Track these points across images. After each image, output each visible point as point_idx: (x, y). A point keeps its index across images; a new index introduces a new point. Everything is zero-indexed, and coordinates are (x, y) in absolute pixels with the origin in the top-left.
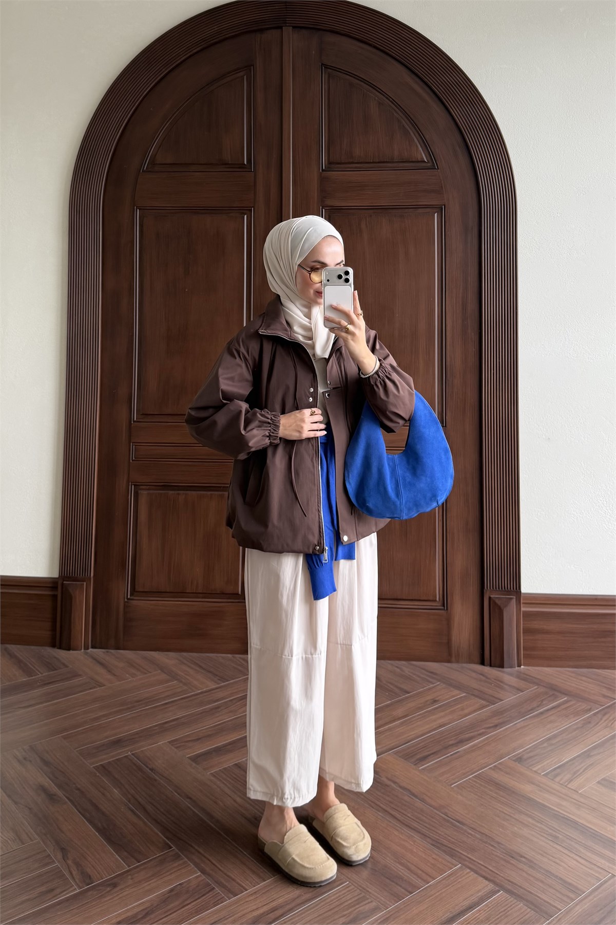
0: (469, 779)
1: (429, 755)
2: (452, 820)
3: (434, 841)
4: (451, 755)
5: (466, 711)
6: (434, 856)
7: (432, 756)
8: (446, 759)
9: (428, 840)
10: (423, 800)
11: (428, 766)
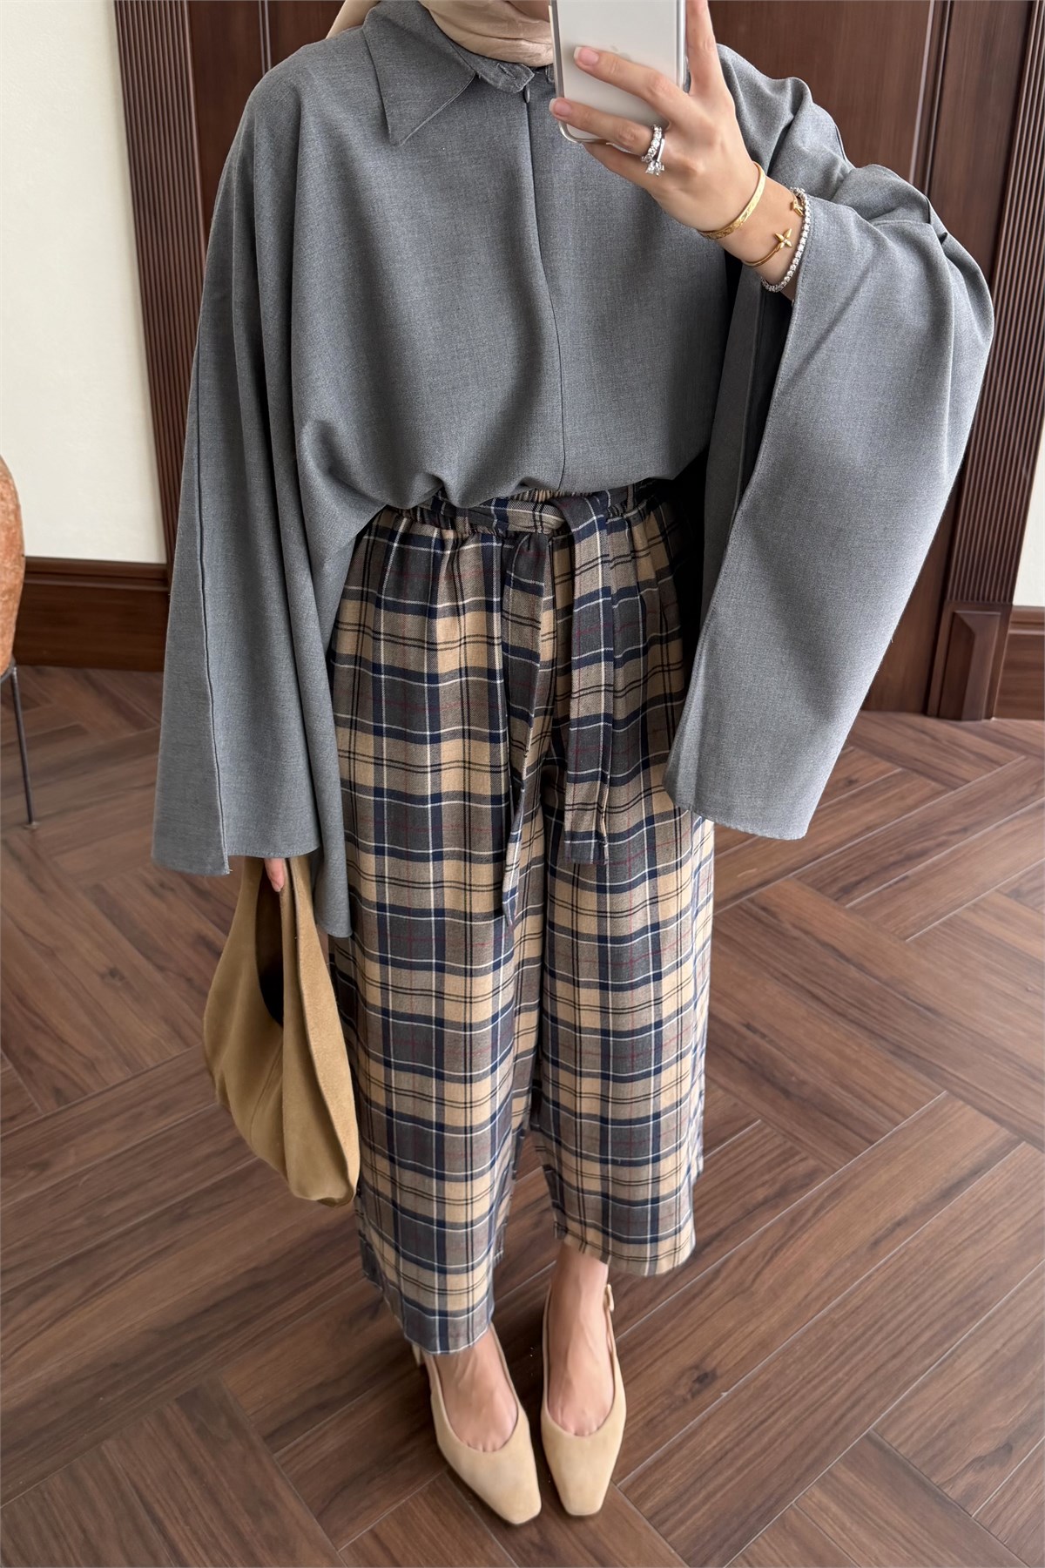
0: (935, 928)
1: (858, 883)
2: (915, 1005)
3: (893, 1044)
4: (896, 883)
5: (910, 801)
6: (898, 1074)
7: (863, 884)
8: (889, 890)
9: (883, 1042)
10: (860, 967)
11: (859, 903)
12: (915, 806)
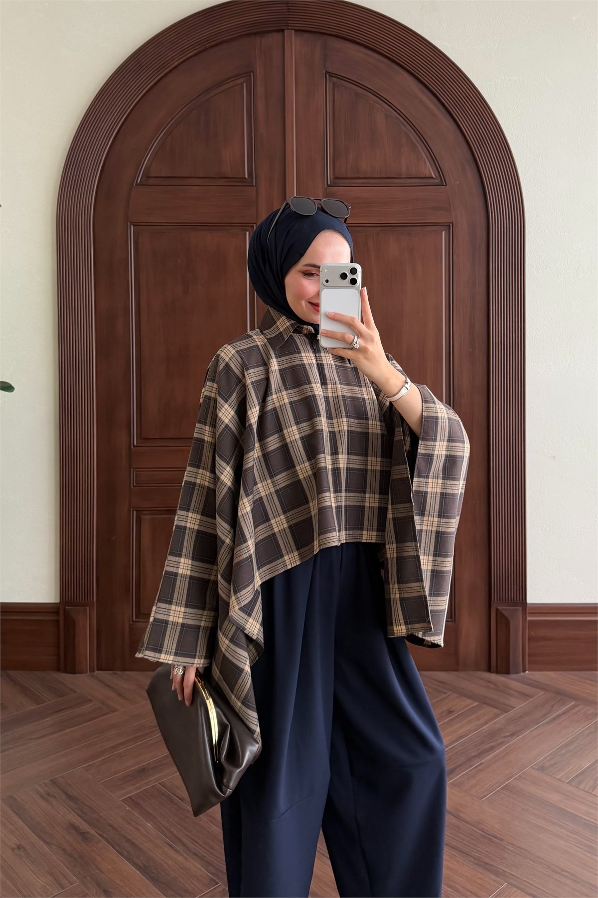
1: (455, 768)
2: (489, 836)
3: (477, 859)
4: (476, 767)
6: (480, 876)
7: (458, 769)
9: (472, 859)
11: (457, 780)
12: (486, 723)
